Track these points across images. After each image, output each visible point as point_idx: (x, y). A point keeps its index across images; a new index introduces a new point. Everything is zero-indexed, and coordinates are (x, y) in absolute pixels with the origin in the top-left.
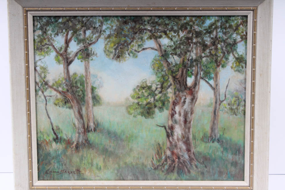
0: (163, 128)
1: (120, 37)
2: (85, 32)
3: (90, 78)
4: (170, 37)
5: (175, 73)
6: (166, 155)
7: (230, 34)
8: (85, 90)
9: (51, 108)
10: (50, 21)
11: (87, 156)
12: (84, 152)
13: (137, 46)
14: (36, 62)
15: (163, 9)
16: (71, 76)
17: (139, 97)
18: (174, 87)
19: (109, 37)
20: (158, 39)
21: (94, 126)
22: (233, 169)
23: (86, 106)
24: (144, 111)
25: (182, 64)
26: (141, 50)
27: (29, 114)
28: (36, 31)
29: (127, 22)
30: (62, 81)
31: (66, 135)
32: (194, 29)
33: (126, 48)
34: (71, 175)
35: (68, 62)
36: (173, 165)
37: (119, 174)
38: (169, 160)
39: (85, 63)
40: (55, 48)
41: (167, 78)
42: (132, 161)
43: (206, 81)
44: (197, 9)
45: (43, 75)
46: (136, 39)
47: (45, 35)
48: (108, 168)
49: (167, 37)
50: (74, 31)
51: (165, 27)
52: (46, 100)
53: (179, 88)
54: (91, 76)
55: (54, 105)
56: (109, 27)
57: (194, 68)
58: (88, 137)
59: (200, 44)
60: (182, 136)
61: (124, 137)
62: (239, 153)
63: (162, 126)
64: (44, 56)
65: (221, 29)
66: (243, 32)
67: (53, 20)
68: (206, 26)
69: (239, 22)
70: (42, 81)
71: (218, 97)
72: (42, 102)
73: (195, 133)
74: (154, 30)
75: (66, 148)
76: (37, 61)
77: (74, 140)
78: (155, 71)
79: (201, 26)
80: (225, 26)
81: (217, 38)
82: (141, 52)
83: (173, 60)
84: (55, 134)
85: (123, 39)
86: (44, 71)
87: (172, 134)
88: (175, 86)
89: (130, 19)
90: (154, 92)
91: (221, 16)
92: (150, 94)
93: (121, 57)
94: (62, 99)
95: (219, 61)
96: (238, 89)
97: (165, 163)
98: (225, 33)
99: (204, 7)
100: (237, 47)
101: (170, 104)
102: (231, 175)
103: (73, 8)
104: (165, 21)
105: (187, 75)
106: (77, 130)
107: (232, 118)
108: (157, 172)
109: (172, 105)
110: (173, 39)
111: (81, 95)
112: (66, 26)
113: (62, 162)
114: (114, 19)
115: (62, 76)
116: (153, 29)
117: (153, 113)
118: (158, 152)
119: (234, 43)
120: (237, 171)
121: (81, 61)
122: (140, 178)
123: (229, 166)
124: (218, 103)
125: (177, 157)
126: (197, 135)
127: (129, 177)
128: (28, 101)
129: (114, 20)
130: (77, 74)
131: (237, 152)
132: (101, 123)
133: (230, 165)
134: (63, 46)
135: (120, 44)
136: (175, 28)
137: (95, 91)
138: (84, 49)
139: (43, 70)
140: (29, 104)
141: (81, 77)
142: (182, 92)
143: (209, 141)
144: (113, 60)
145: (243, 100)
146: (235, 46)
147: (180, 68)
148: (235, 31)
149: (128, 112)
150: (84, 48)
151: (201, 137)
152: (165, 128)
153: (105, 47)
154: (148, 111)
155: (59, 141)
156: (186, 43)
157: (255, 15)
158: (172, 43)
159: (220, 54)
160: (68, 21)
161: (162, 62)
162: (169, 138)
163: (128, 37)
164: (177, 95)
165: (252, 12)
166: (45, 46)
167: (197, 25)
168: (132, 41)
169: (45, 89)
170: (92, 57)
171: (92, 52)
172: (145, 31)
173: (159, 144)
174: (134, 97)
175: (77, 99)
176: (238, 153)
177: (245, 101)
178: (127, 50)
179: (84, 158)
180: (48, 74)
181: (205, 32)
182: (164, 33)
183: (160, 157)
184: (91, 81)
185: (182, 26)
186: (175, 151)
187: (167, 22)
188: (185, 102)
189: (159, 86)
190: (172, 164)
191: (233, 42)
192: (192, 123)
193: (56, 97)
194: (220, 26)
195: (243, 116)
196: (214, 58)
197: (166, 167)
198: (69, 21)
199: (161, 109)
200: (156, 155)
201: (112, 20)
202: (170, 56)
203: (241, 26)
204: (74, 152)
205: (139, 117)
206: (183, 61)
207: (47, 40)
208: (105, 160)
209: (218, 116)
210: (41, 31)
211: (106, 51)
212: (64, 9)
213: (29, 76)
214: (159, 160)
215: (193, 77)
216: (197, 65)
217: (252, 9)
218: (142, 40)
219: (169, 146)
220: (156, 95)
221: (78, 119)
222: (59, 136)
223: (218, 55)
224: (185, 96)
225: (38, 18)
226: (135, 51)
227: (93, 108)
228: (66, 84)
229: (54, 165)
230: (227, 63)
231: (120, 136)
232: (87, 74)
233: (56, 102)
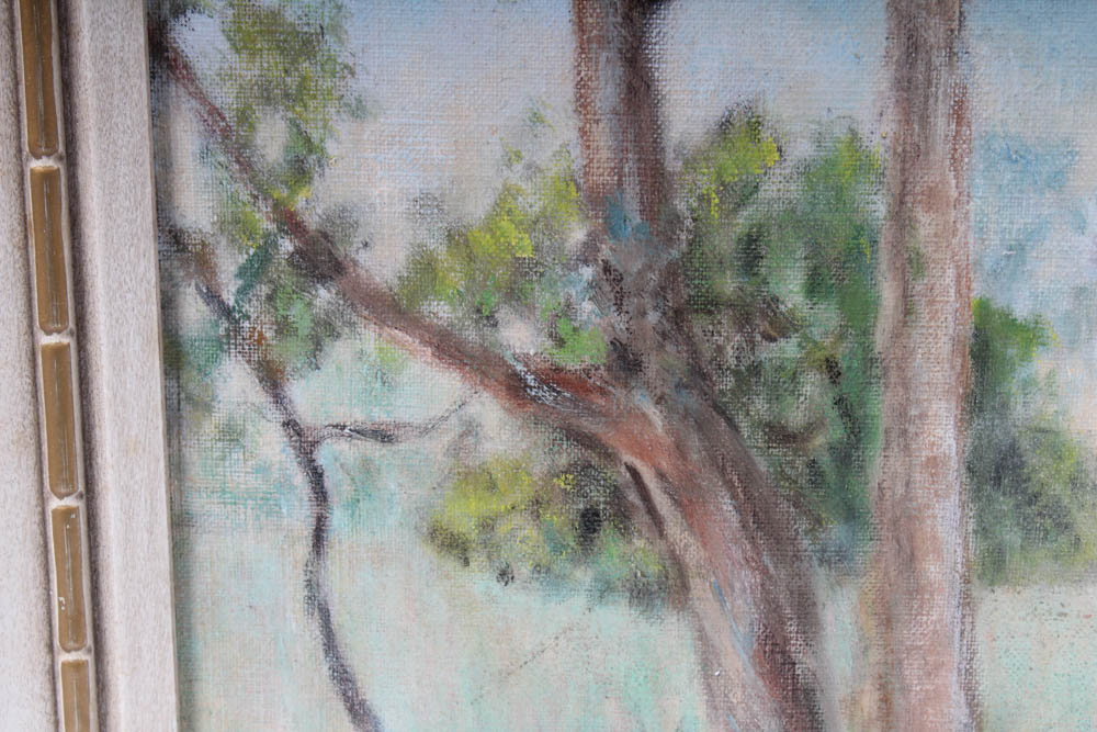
3: (964, 197)
8: (870, 361)
9: (387, 584)
16: (678, 152)
23: (870, 580)
27: (76, 669)
30: (542, 224)
45: (271, 140)
52: (316, 476)
54: (976, 161)
55: (425, 556)
70: (266, 225)
72: (268, 505)
86: (292, 82)
94: (540, 467)
111: (811, 428)
115: (543, 158)
128: (70, 502)
130: (765, 134)
137: (1013, 385)
139: (270, 62)
141: (834, 174)
169: (305, 326)
175: (749, 476)
180: (343, 127)
193: (455, 450)
213: (71, 159)
227: (967, 602)
228: (607, 269)
232: (924, 120)
233: (463, 516)
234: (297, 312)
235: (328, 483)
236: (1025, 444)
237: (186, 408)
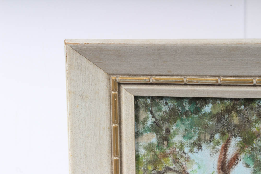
10: (180, 109)
28: (142, 134)
47: (165, 147)
50: (245, 139)
67: (187, 108)
103: (245, 79)
112: (221, 124)
160: (228, 111)
198: (233, 112)
207: (170, 158)
210: (154, 134)
225: (149, 101)
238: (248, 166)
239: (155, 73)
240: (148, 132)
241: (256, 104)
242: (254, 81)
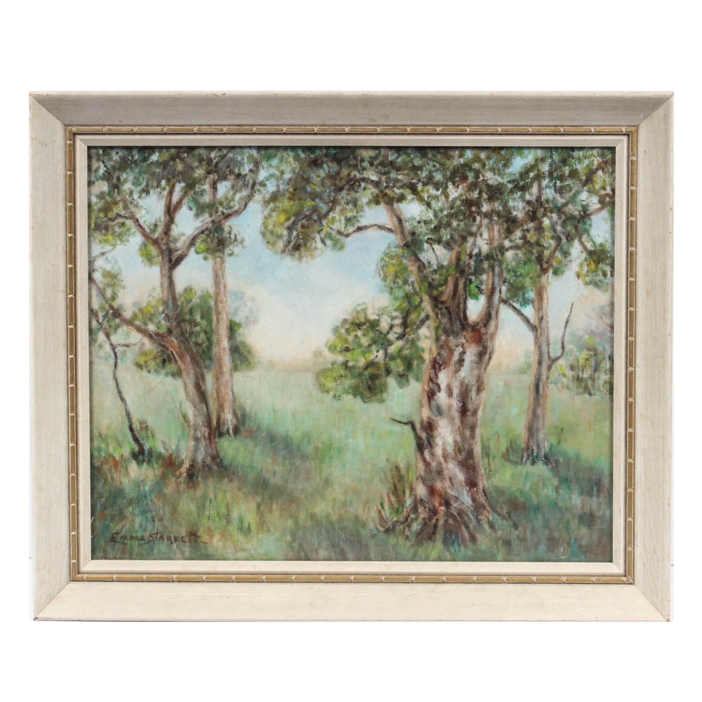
0: (408, 428)
1: (300, 199)
2: (214, 187)
3: (226, 301)
4: (426, 199)
5: (437, 289)
6: (415, 495)
7: (573, 192)
8: (212, 330)
9: (128, 374)
10: (130, 158)
11: (215, 497)
12: (208, 487)
13: (343, 221)
14: (92, 259)
15: (408, 129)
16: (178, 294)
17: (347, 350)
18: (436, 325)
19: (275, 197)
20: (395, 205)
21: (234, 421)
22: (584, 530)
23: (214, 371)
24: (361, 385)
25: (453, 267)
26: (354, 232)
27: (72, 388)
28: (94, 183)
29: (319, 162)
30: (155, 307)
31: (164, 443)
32: (483, 180)
33: (316, 227)
34: (174, 545)
35: (172, 260)
36: (434, 521)
37: (296, 545)
38: (422, 508)
39: (213, 263)
40: (140, 225)
41: (417, 300)
42: (330, 510)
43: (515, 309)
44: (490, 130)
45: (109, 293)
46: (340, 204)
47: (116, 195)
48: (268, 527)
49: (417, 199)
50: (188, 184)
51: (412, 175)
52: (115, 354)
53: (448, 326)
54: (228, 295)
55: (135, 368)
56: (275, 174)
57: (484, 277)
58: (218, 449)
59: (499, 217)
60: (455, 446)
61: (309, 450)
62: (599, 491)
63: (405, 420)
64: (112, 244)
65: (551, 180)
66: (604, 188)
67: (136, 157)
68: (514, 172)
69: (596, 163)
70: (108, 308)
71: (544, 349)
72: (106, 359)
73: (489, 440)
74: (387, 182)
75: (163, 477)
76: (96, 257)
77: (183, 458)
78: (388, 283)
79: (502, 172)
80: (560, 173)
81: (541, 203)
82: (354, 235)
83: (434, 257)
84: (136, 440)
85: (310, 203)
86: (112, 283)
87: (430, 444)
88: (438, 321)
89: (326, 155)
90: (385, 336)
91: (550, 149)
92: (374, 342)
93: (302, 249)
94: (155, 351)
95: (545, 259)
96: (593, 328)
97: (413, 516)
98: (560, 191)
99: (509, 126)
100: (591, 225)
101: (426, 367)
102: (580, 547)
103: (187, 128)
104: (411, 161)
105: (468, 294)
106: (192, 432)
107: (581, 401)
108: (392, 540)
109: (430, 368)
110: (433, 203)
111: (202, 343)
112: (167, 171)
113: (154, 513)
114: (287, 154)
115: (155, 296)
116: (384, 178)
117: (383, 388)
118: (395, 487)
119: (582, 213)
120: (595, 536)
121: (205, 258)
122: (350, 555)
123: (574, 524)
124: (545, 365)
125: (443, 501)
126: (492, 444)
127: (322, 553)
128: (72, 356)
129: (286, 156)
130: (193, 291)
131: (592, 488)
132: (253, 413)
133: (576, 522)
134: (160, 221)
135: (302, 217)
136: (438, 177)
137: (237, 334)
138: (213, 228)
139: (109, 279)
140: (73, 365)
141: (205, 298)
142: (456, 335)
143: (522, 460)
144: (284, 255)
145: (607, 356)
146: (585, 223)
147: (448, 276)
148: (585, 183)
149: (320, 386)
150: (213, 226)
151: (504, 449)
152: (413, 428)
153: (264, 224)
154: (370, 383)
155: (146, 459)
156: (464, 214)
157: (632, 146)
158: (431, 215)
159: (549, 242)
160: (173, 159)
161: (405, 261)
162: (422, 453)
163: (321, 199)
164: (441, 343)
165: (625, 138)
166: (116, 221)
167: (492, 170)
168: (331, 210)
169: (114, 326)
170: (231, 247)
171: (233, 237)
172: (363, 184)
173: (396, 467)
174: (335, 348)
175: (192, 352)
176: (595, 492)
177: (611, 358)
178: (319, 232)
179: (208, 504)
180: (121, 290)
181: (510, 186)
182: (411, 189)
183: (401, 502)
184: (230, 308)
185: (455, 172)
186: (439, 485)
187: (418, 162)
188: (463, 360)
189: (398, 321)
190: (430, 519)
191: (579, 212)
192: (480, 413)
193: (140, 348)
194: (547, 173)
195: (607, 397)
196: (534, 251)
197: (416, 527)
198: (177, 160)
199: (402, 378)
200: (391, 495)
201: (283, 157)
202: (426, 246)
203: (600, 173)
204: (183, 486)
205: (348, 399)
206: (458, 259)
207: (121, 205)
208: (262, 508)
209: (546, 396)
210: (106, 183)
211: (268, 235)
212: (165, 129)
213: (75, 295)
214: (398, 509)
215: (483, 299)
216: (492, 267)
217: (624, 132)
218: (355, 205)
219: (422, 473)
220: (390, 343)
221: (193, 403)
222: (147, 447)
223: (545, 245)
224: (463, 346)
225: (101, 152)
226: (339, 232)
227: (231, 375)
228: (166, 315)
229: (133, 520)
230: (566, 265)
231: (298, 447)
232: (219, 289)
233: (142, 361)
234: (112, 324)
235: (118, 355)
236: (239, 345)
237: (93, 342)
238: (191, 209)
239: (107, 123)
240: (100, 181)
241: (197, 152)
242: (195, 130)
